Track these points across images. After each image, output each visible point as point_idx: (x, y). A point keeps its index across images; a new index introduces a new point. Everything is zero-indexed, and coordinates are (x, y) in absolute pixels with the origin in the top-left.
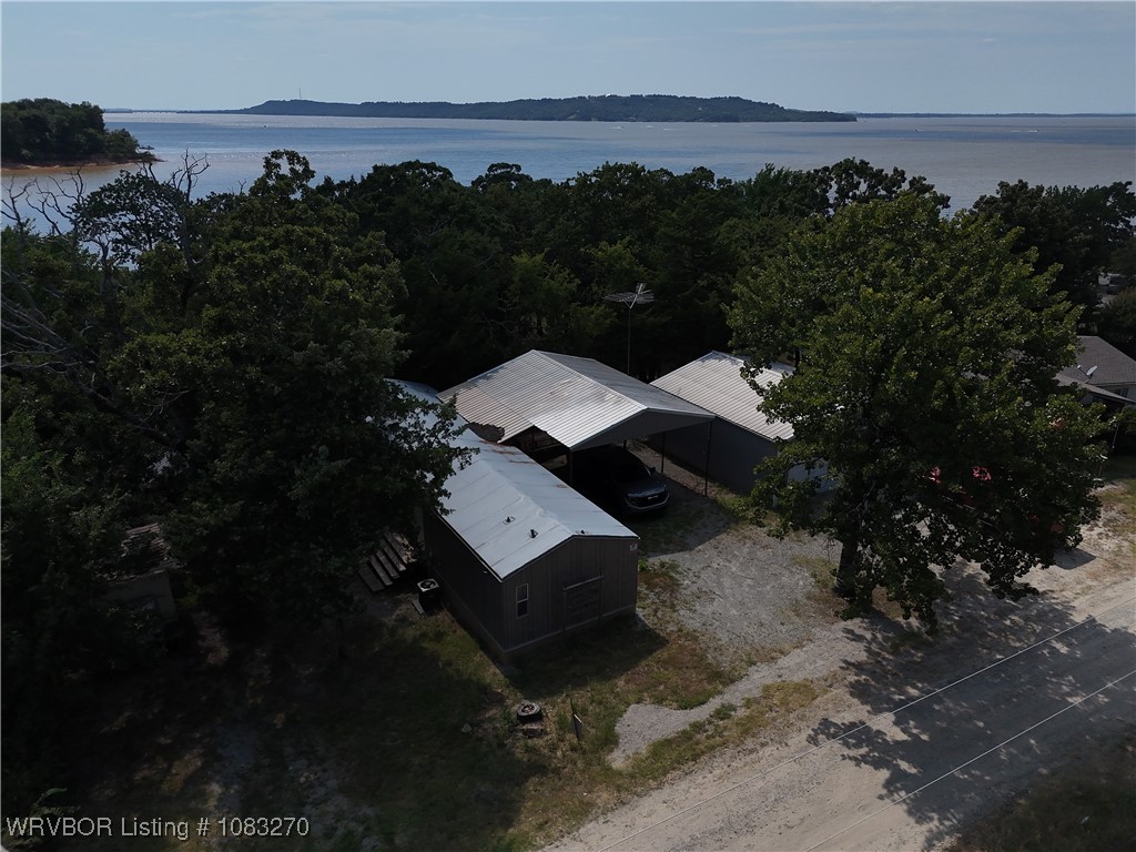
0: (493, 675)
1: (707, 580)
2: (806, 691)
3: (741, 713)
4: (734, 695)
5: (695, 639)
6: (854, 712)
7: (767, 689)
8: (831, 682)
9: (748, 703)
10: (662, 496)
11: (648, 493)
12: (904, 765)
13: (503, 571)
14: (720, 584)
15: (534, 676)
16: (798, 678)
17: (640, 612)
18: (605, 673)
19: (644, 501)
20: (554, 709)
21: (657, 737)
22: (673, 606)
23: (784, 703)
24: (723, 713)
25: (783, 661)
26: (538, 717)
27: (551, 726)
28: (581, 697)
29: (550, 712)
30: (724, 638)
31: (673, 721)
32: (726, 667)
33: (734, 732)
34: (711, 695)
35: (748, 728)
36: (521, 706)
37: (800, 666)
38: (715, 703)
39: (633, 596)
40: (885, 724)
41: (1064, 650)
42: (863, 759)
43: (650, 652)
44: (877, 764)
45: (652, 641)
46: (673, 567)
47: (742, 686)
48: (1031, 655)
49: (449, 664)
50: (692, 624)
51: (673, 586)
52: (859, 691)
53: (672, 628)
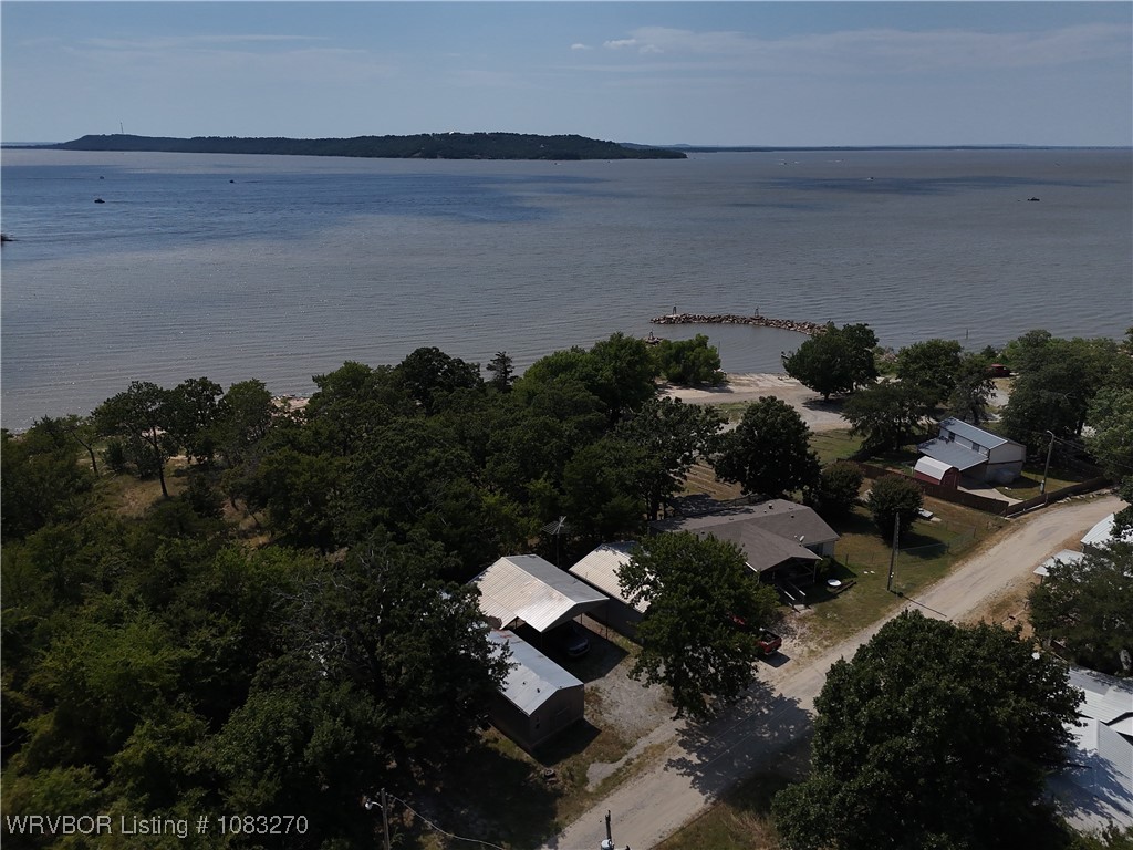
0: (526, 757)
1: (614, 696)
2: (661, 748)
3: (636, 761)
4: (632, 754)
5: (613, 729)
6: (682, 753)
7: (645, 749)
8: (671, 742)
9: (638, 757)
10: (586, 647)
11: (580, 646)
12: (699, 773)
13: (529, 711)
14: (620, 696)
15: (548, 755)
16: (657, 742)
17: (585, 717)
18: (577, 750)
19: (577, 651)
20: (559, 769)
21: (603, 777)
22: (600, 712)
23: (653, 754)
24: (629, 762)
25: (652, 735)
26: (554, 775)
27: (560, 779)
28: (569, 762)
29: (558, 772)
30: (625, 725)
31: (609, 769)
32: (628, 741)
33: (634, 770)
34: (623, 755)
35: (639, 767)
36: (544, 771)
37: (659, 736)
38: (625, 758)
39: (582, 710)
40: (694, 758)
41: (766, 712)
42: (685, 773)
43: (594, 738)
44: (689, 775)
45: (593, 732)
46: (597, 689)
47: (635, 749)
48: (754, 717)
49: (504, 754)
50: (611, 721)
51: (598, 701)
52: (682, 744)
53: (602, 724)
